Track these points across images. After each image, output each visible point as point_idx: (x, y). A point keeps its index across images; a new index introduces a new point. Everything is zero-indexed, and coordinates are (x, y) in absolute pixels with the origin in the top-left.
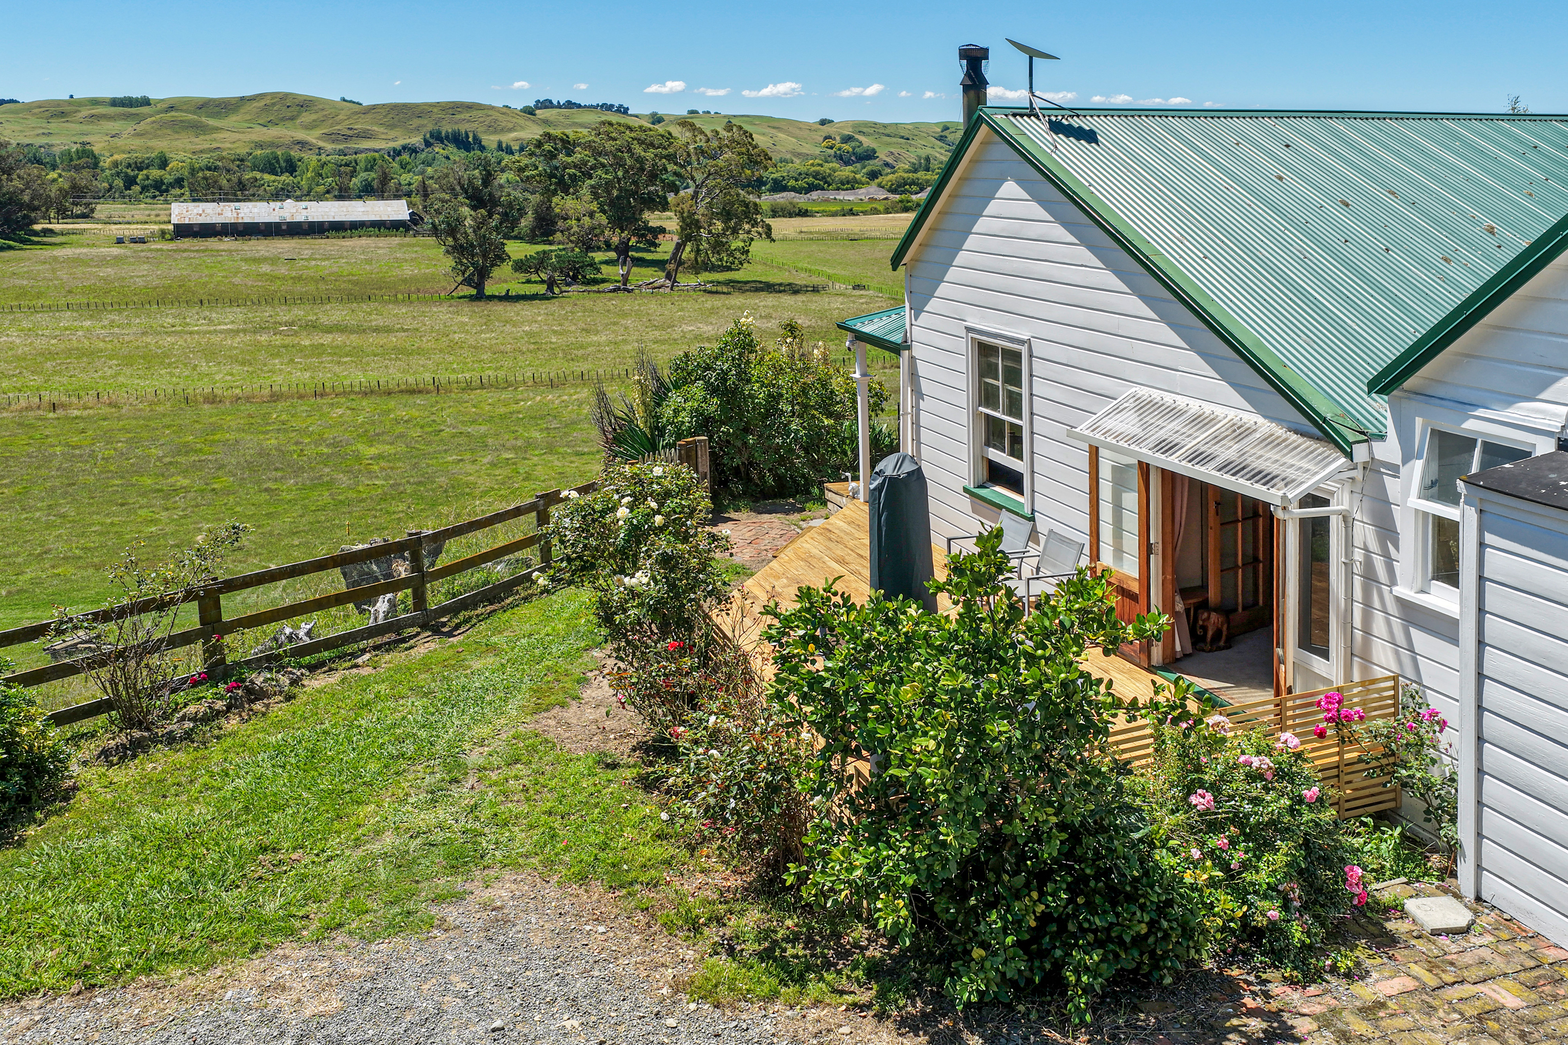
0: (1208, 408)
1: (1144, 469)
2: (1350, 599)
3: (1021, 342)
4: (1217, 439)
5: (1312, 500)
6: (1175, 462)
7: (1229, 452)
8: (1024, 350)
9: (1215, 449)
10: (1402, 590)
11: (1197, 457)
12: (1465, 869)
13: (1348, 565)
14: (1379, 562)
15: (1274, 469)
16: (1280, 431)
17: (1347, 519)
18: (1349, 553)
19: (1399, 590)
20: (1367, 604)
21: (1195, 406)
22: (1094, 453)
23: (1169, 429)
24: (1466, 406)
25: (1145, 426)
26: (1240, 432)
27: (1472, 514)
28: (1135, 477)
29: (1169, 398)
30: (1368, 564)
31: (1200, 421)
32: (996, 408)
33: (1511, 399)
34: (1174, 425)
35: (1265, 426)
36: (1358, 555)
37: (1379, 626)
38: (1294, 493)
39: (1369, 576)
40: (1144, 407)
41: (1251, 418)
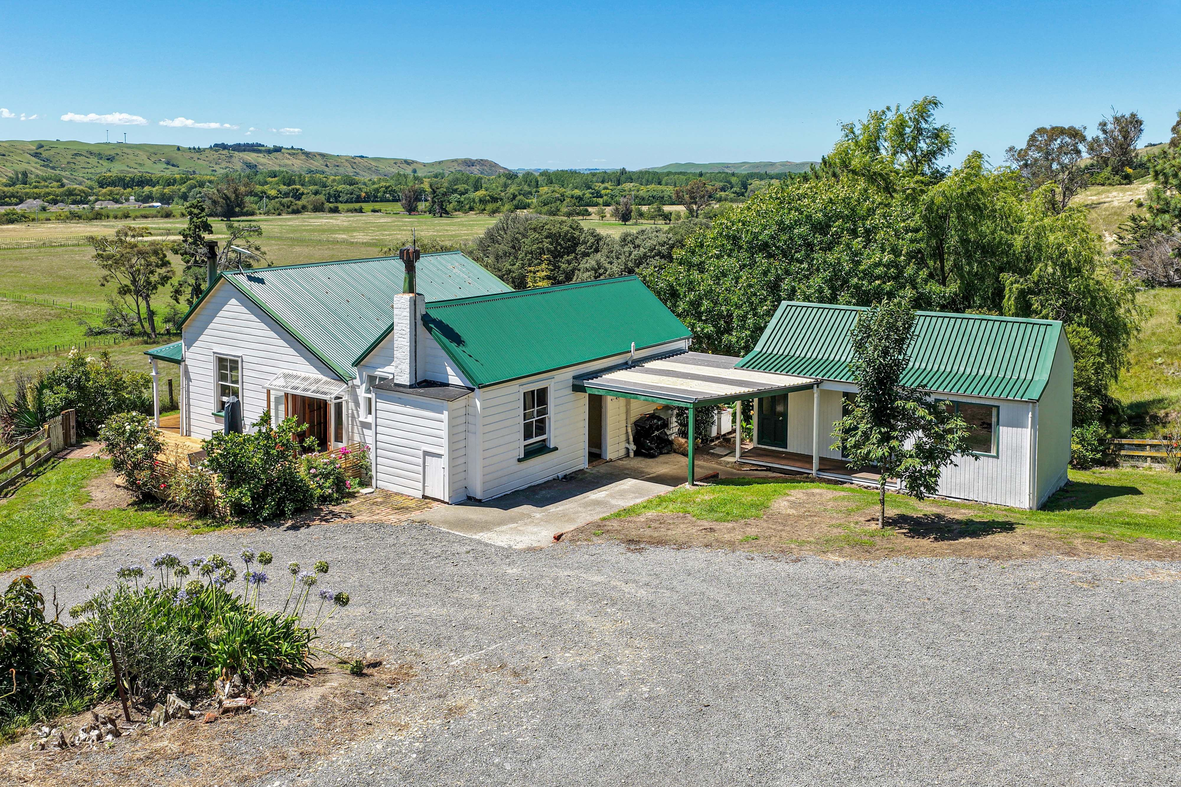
0: (307, 375)
1: (286, 395)
2: (348, 424)
3: (239, 357)
4: (311, 384)
5: (337, 398)
6: (298, 392)
7: (314, 388)
8: (240, 360)
9: (310, 387)
10: (361, 419)
11: (305, 390)
12: (374, 481)
13: (348, 415)
14: (355, 412)
15: (327, 391)
16: (329, 380)
17: (347, 402)
18: (348, 411)
19: (360, 419)
20: (353, 425)
21: (303, 375)
22: (269, 392)
23: (296, 383)
24: (375, 368)
25: (287, 382)
26: (317, 381)
27: (374, 394)
28: (283, 400)
29: (295, 373)
30: (353, 413)
31: (305, 379)
32: (226, 381)
33: (384, 366)
34: (297, 381)
35: (325, 379)
36: (350, 412)
37: (356, 431)
38: (333, 396)
39: (353, 417)
40: (286, 376)
41: (320, 376)
